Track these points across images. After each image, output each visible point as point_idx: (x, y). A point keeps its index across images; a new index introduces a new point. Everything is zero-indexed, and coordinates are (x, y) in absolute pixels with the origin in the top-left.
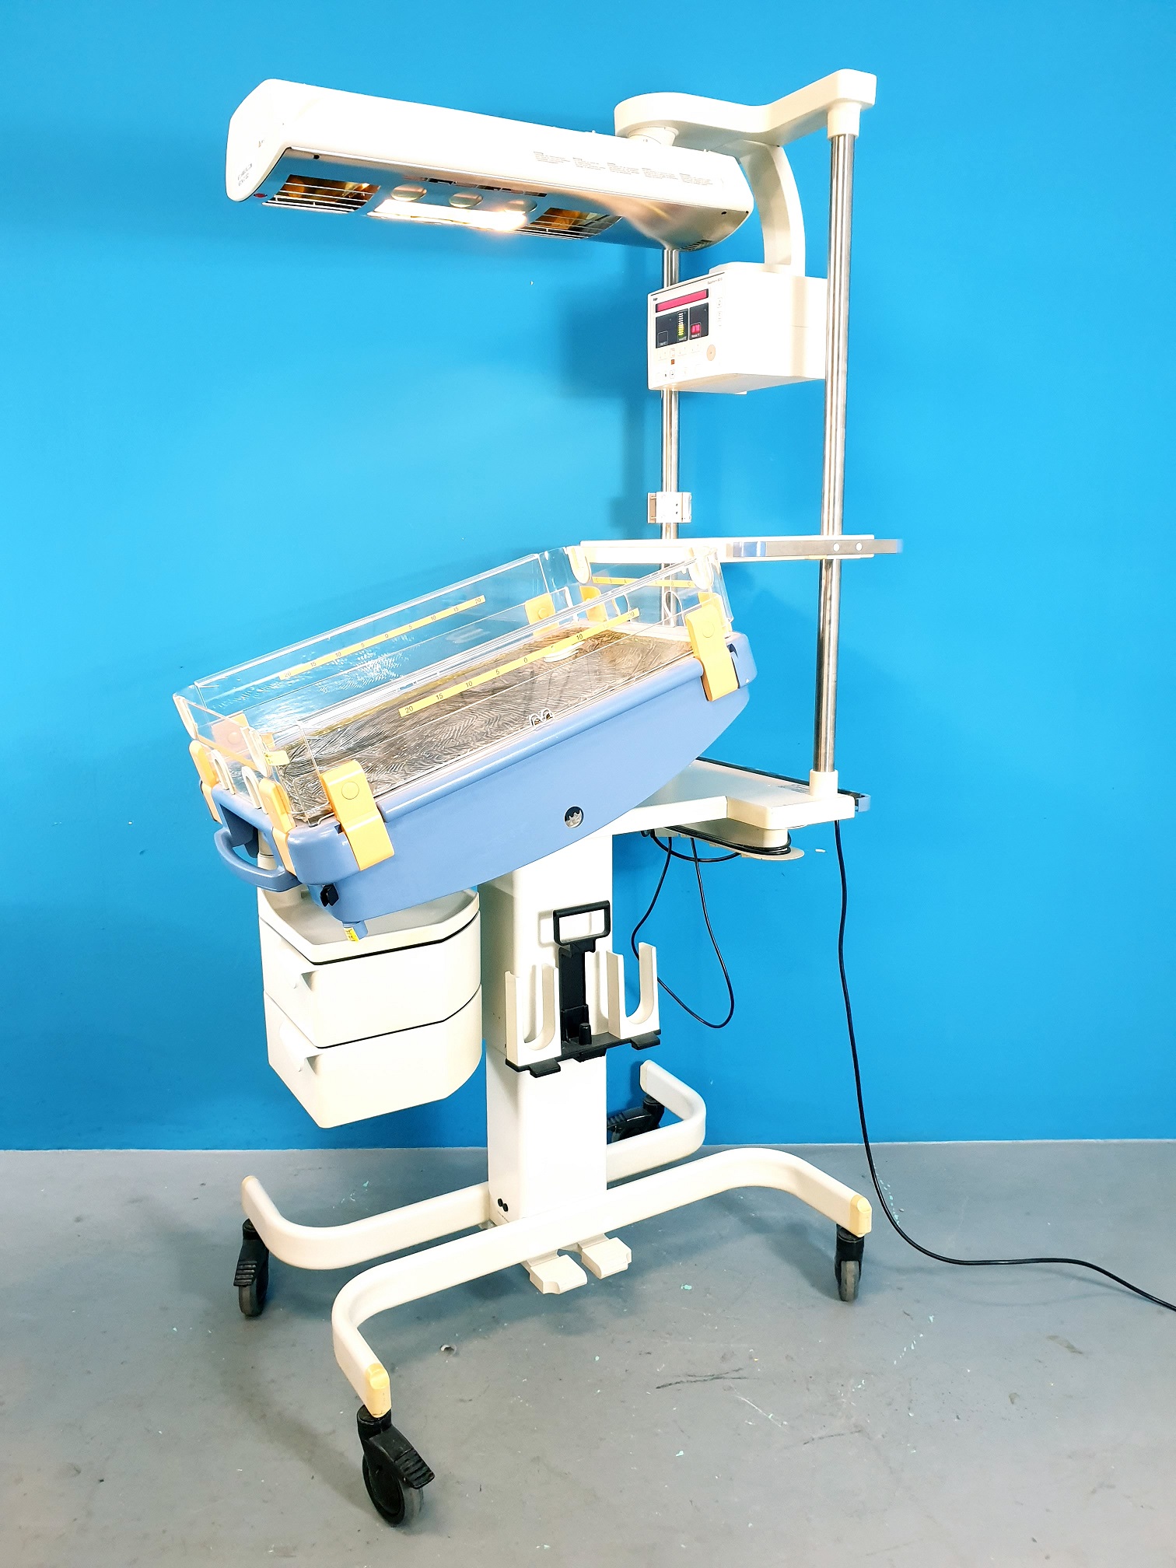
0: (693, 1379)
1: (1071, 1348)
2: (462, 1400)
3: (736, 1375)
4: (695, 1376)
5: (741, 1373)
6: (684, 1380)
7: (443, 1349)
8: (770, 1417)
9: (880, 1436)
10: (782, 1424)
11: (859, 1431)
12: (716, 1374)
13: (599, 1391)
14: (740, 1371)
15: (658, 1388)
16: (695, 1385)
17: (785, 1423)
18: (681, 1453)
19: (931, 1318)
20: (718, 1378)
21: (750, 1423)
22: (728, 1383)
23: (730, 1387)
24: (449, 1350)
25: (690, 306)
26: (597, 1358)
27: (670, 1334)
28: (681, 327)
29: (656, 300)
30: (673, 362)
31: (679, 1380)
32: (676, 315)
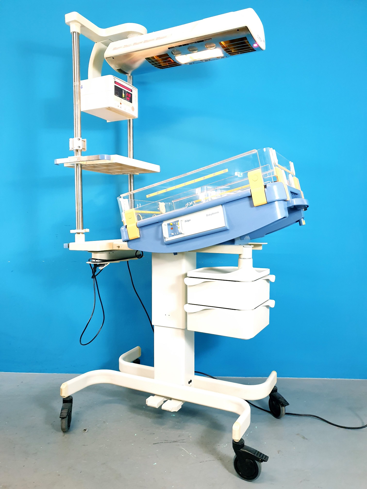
0: (166, 442)
1: (304, 438)
2: (84, 445)
3: (182, 441)
4: (167, 441)
5: (184, 441)
6: (164, 442)
7: (83, 430)
8: (190, 454)
9: (227, 461)
10: (194, 456)
11: (221, 459)
12: (175, 440)
13: (133, 444)
15: (154, 444)
16: (167, 444)
18: (156, 464)
19: (256, 427)
20: (175, 442)
21: (183, 456)
22: (179, 443)
23: (179, 445)
24: (85, 430)
25: (126, 90)
26: (136, 435)
27: (163, 428)
28: (123, 94)
29: (115, 79)
30: (121, 104)
31: (162, 442)
32: (122, 90)
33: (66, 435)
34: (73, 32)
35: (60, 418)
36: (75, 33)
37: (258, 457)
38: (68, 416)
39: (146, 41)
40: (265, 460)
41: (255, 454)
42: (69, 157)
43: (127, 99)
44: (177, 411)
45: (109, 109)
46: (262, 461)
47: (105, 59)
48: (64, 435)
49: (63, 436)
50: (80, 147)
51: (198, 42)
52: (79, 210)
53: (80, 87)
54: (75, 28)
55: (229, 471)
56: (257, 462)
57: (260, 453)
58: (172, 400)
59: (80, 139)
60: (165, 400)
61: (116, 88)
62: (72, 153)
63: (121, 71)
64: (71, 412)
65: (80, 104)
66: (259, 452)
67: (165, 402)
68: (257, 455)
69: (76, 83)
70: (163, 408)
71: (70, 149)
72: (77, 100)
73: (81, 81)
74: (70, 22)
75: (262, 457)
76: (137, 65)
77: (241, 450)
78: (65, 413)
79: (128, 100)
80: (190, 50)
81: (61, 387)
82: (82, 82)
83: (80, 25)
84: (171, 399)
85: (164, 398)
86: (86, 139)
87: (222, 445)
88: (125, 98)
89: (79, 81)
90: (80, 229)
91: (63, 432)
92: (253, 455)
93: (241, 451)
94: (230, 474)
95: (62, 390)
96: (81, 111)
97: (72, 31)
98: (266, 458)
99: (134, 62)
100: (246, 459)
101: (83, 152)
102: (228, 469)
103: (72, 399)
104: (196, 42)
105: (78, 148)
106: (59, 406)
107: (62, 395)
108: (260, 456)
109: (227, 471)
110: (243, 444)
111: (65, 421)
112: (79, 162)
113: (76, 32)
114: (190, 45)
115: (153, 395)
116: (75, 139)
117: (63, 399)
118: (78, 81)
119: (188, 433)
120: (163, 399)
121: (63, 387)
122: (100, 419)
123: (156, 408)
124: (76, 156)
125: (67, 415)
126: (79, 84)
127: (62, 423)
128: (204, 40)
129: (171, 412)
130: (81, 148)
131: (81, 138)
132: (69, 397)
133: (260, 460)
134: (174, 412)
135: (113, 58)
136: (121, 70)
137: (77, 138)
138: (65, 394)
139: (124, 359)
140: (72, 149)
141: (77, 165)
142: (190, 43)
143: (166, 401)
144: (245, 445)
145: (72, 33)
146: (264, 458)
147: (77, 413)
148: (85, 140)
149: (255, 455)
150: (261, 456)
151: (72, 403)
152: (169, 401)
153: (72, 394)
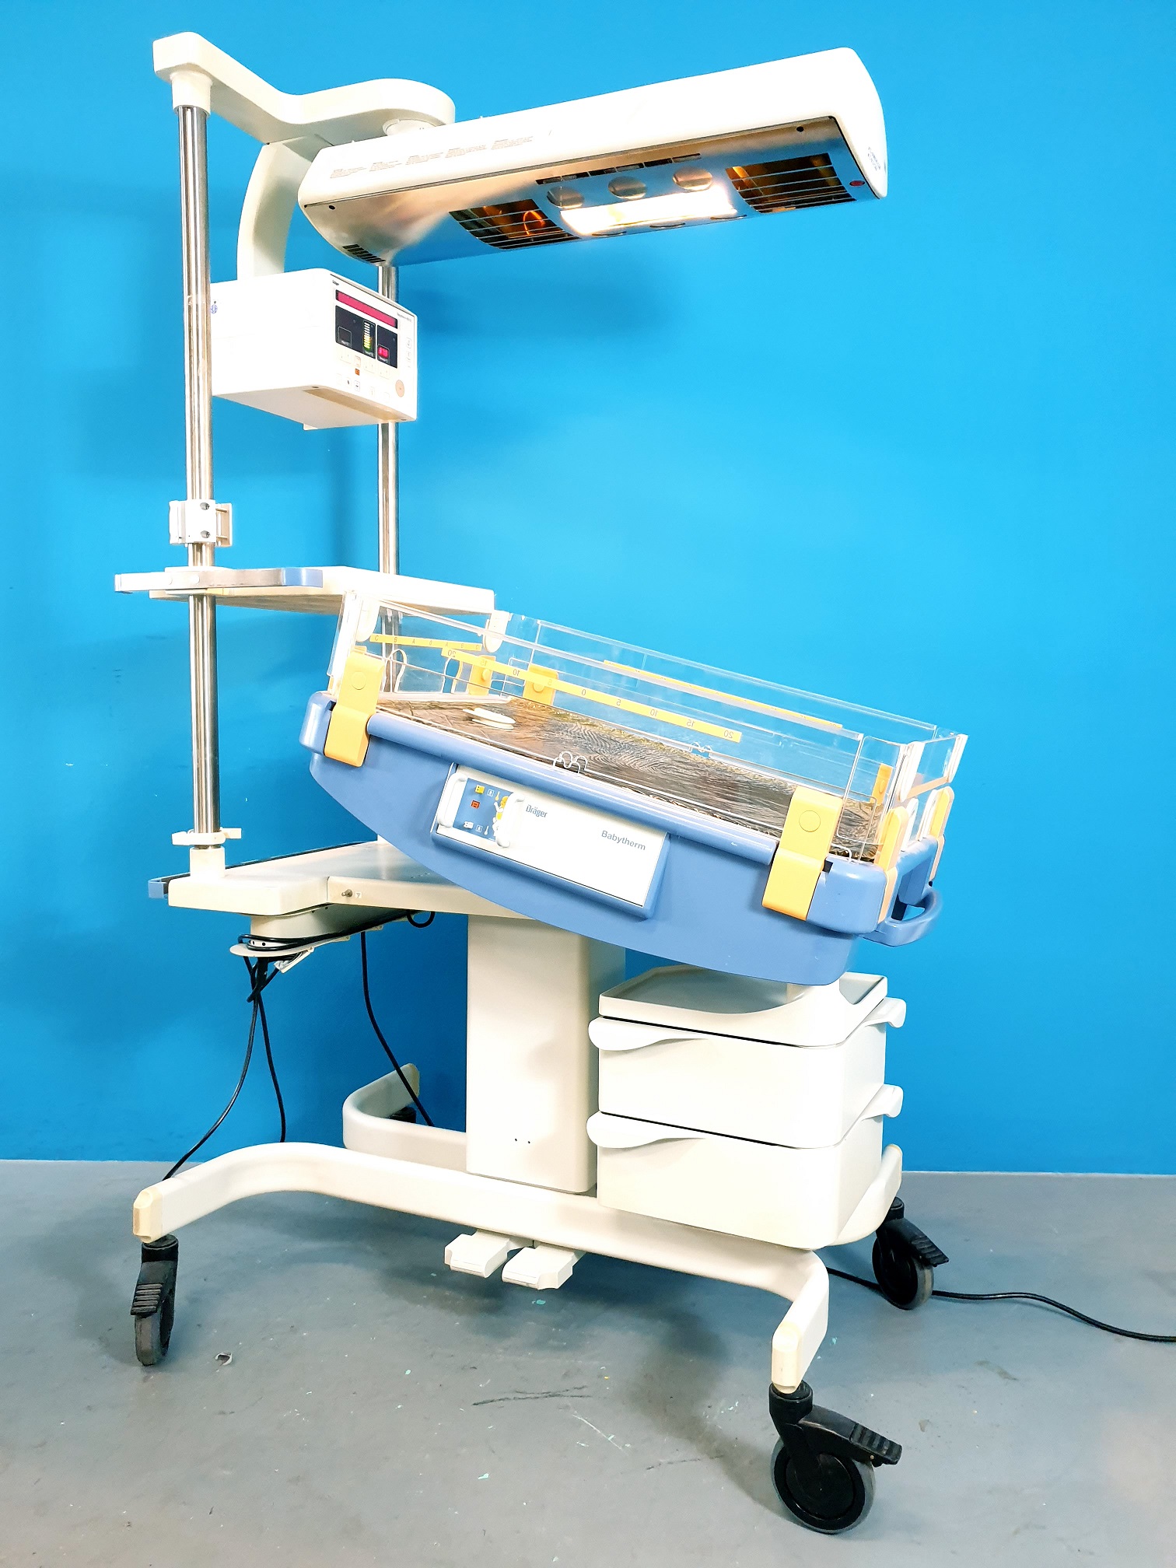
0: (519, 1396)
2: (223, 1413)
3: (575, 1392)
4: (524, 1393)
5: (584, 1392)
6: (511, 1396)
7: (217, 1357)
8: (610, 1439)
9: (746, 1462)
10: (623, 1447)
11: (722, 1456)
12: (553, 1391)
13: (399, 1407)
14: (585, 1389)
15: (475, 1404)
16: (522, 1403)
17: (628, 1445)
18: (486, 1476)
20: (553, 1396)
21: (583, 1445)
22: (566, 1401)
23: (567, 1407)
24: (224, 1358)
25: (378, 323)
26: (408, 1372)
27: (506, 1349)
28: (367, 339)
29: (337, 284)
30: (358, 372)
31: (503, 1397)
32: (361, 321)
33: (156, 1376)
34: (185, 108)
35: (133, 1313)
36: (189, 112)
37: (864, 1445)
38: (159, 1309)
39: (453, 152)
40: (889, 1458)
41: (851, 1437)
42: (166, 569)
43: (379, 354)
44: (557, 1287)
45: (316, 391)
46: (878, 1462)
47: (303, 209)
48: (146, 1374)
49: (145, 1380)
50: (208, 534)
51: (649, 164)
52: (205, 761)
53: (209, 309)
54: (189, 92)
55: (754, 1498)
56: (858, 1464)
57: (869, 1434)
58: (539, 1249)
59: (207, 506)
60: (514, 1246)
61: (342, 316)
62: (177, 557)
63: (356, 251)
64: (172, 1292)
65: (209, 374)
66: (864, 1429)
67: (512, 1254)
68: (860, 1440)
69: (194, 299)
70: (508, 1275)
71: (174, 540)
72: (198, 359)
73: (213, 287)
74: (170, 70)
75: (880, 1447)
76: (416, 233)
77: (802, 1421)
78: (152, 1297)
79: (386, 358)
80: (617, 189)
81: (137, 1204)
82: (216, 288)
83: (208, 82)
84: (533, 1244)
85: (508, 1240)
86: (230, 504)
87: (722, 1403)
88: (374, 352)
89: (207, 290)
90: (207, 832)
91: (144, 1365)
92: (848, 1439)
93: (800, 1425)
94: (760, 1507)
95: (141, 1213)
96: (213, 394)
97: (178, 101)
98: (895, 1451)
99: (407, 222)
100: (821, 1453)
101: (220, 548)
102: (750, 1492)
103: (176, 1247)
104: (641, 165)
105: (200, 539)
106: (127, 1271)
107: (137, 1230)
108: (870, 1443)
109: (747, 1500)
110: (810, 1401)
111: (151, 1326)
112: (206, 589)
113: (195, 109)
114: (618, 174)
115: (470, 1230)
116: (192, 505)
117: (143, 1250)
118: (202, 291)
119: (596, 1363)
120: (503, 1246)
121: (144, 1202)
122: (279, 1319)
123: (481, 1278)
124: (194, 564)
125: (157, 1306)
126: (205, 303)
127: (139, 1331)
128: (671, 157)
129: (535, 1290)
130: (212, 539)
131: (212, 503)
132: (164, 1239)
133: (872, 1457)
134: (549, 1291)
135: (332, 207)
136: (358, 250)
137: (198, 502)
138: (150, 1228)
139: (363, 1107)
140: (180, 541)
141: (199, 598)
142: (617, 168)
143: (518, 1251)
144: (813, 1403)
145: (181, 110)
146: (888, 1453)
147: (194, 1300)
148: (229, 507)
149: (854, 1441)
150: (876, 1443)
151: (177, 1261)
152: (526, 1251)
153: (178, 1230)
